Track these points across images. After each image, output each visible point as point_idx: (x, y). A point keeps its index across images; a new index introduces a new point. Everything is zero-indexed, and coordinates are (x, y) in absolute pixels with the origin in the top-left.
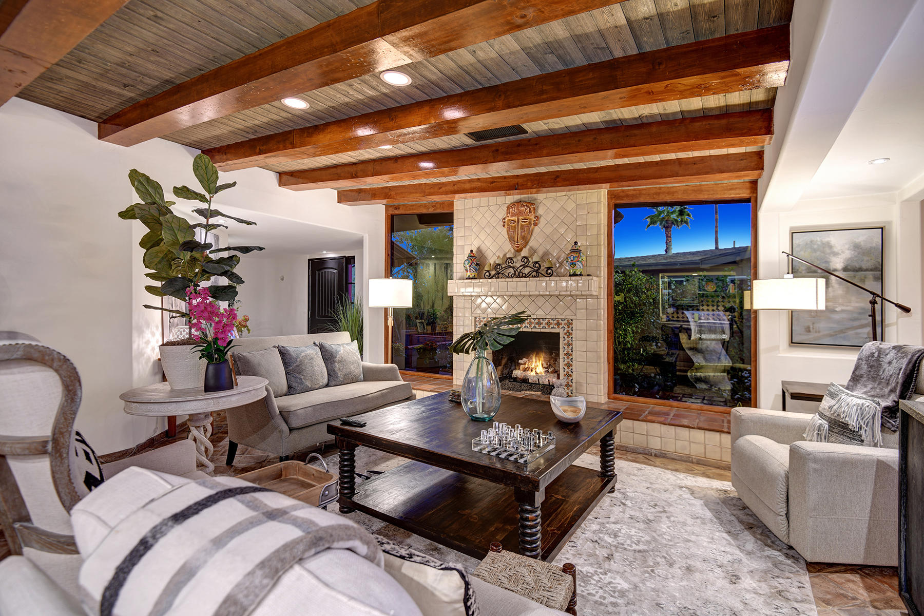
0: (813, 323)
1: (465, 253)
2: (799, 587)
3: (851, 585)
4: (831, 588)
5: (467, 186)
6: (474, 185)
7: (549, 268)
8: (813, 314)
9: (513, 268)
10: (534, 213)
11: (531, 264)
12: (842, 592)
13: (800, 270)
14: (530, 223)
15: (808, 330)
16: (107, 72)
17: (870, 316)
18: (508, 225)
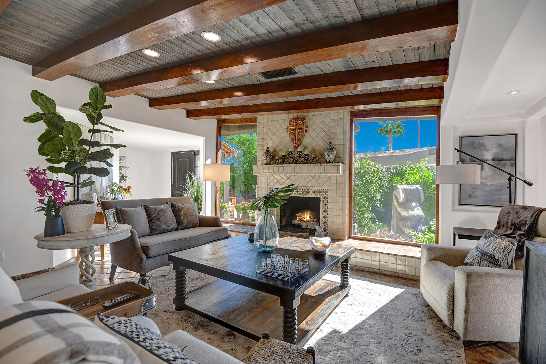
0: (473, 192)
1: (264, 149)
2: (457, 357)
3: (489, 355)
4: (477, 356)
5: (264, 107)
6: (268, 107)
7: (314, 158)
8: (473, 187)
9: (293, 158)
10: (306, 124)
11: (303, 156)
12: (484, 359)
13: (465, 160)
14: (303, 130)
15: (470, 196)
16: (30, 32)
17: (508, 188)
18: (290, 132)
